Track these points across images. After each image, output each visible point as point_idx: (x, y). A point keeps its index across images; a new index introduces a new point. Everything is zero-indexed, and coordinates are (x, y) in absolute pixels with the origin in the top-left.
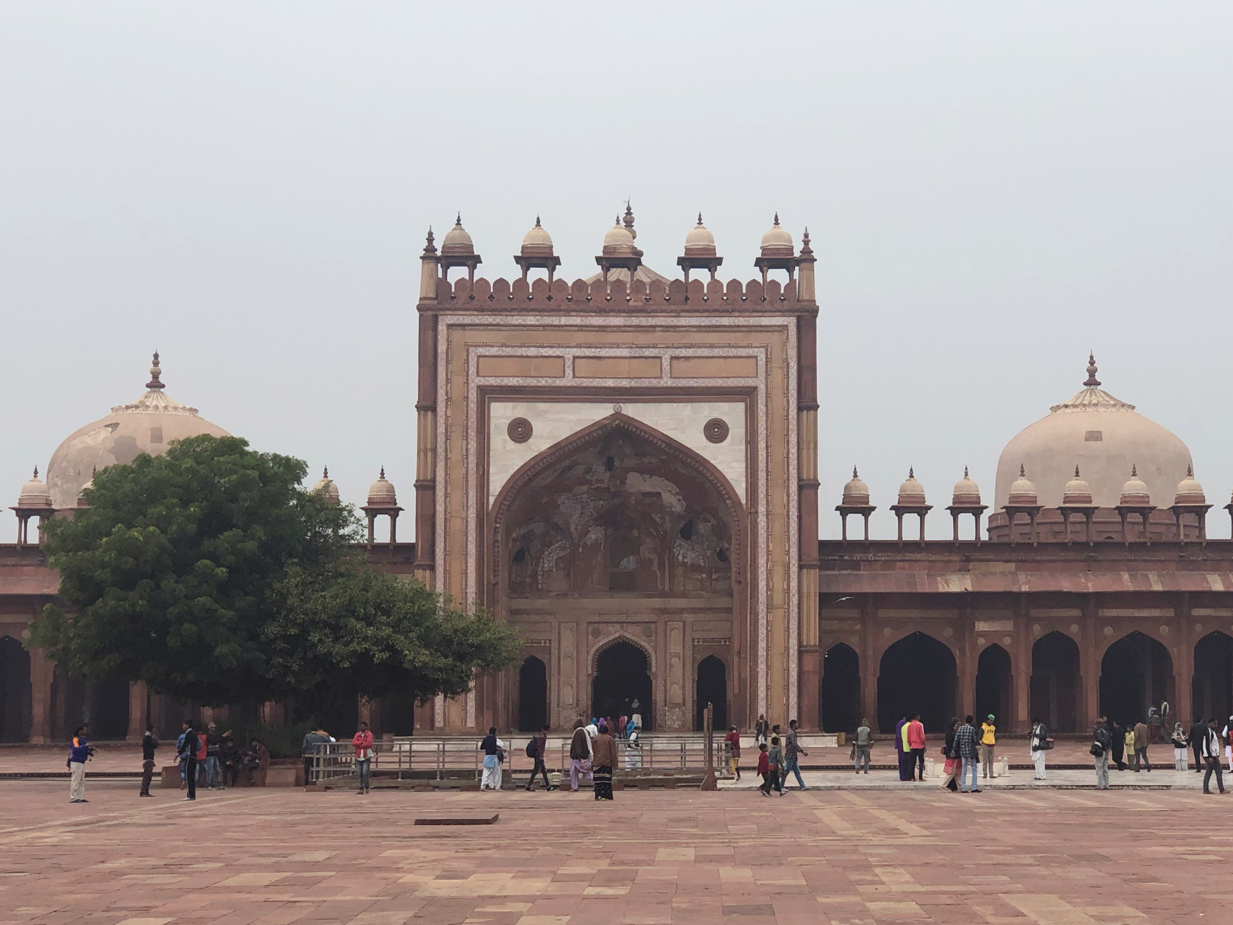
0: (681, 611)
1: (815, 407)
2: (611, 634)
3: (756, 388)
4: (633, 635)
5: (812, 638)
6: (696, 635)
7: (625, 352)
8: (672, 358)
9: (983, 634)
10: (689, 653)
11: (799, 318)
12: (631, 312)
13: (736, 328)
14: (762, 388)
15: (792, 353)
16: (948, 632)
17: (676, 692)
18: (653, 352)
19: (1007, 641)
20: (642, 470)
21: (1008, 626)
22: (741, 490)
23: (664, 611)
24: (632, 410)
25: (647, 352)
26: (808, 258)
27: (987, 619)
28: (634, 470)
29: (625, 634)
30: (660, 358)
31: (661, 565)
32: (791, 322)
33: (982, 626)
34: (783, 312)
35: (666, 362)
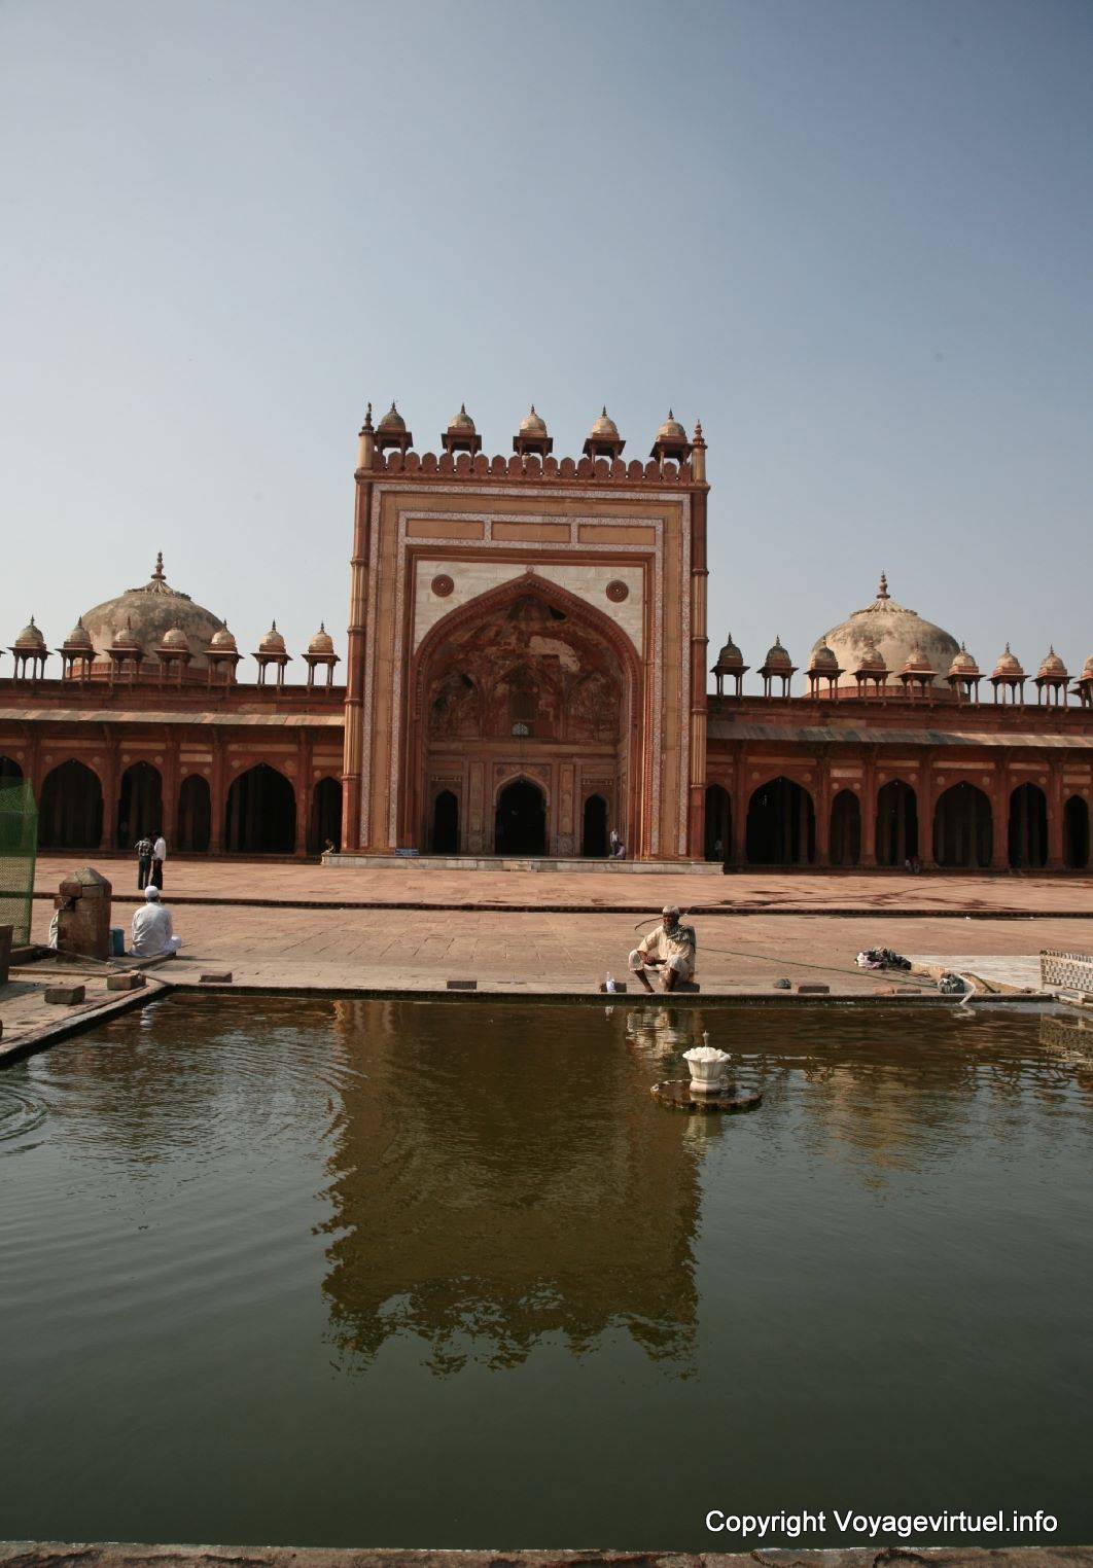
0: (572, 756)
1: (706, 573)
2: (513, 774)
3: (653, 554)
4: (532, 775)
5: (699, 777)
6: (587, 776)
7: (538, 519)
8: (581, 526)
9: (837, 780)
10: (578, 791)
11: (692, 495)
12: (543, 484)
13: (638, 502)
14: (659, 555)
15: (686, 525)
16: (808, 777)
17: (567, 824)
18: (564, 520)
19: (857, 786)
20: (546, 634)
21: (858, 773)
22: (638, 644)
23: (558, 755)
24: (543, 571)
25: (558, 520)
26: (701, 444)
27: (840, 767)
28: (537, 634)
29: (527, 775)
30: (570, 525)
31: (556, 717)
32: (686, 498)
33: (836, 773)
34: (679, 490)
35: (574, 529)
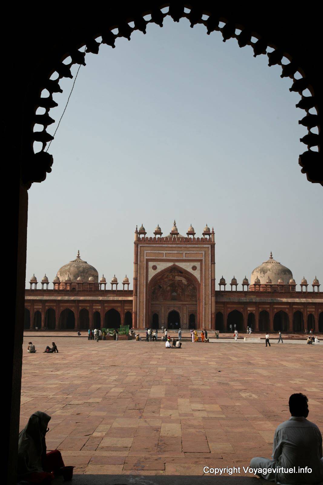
0: (185, 305)
1: (215, 263)
2: (172, 309)
3: (202, 260)
4: (176, 309)
5: (213, 310)
6: (189, 309)
7: (176, 252)
8: (185, 253)
9: (249, 310)
10: (188, 313)
11: (211, 245)
12: (177, 244)
13: (199, 247)
14: (204, 260)
15: (210, 252)
16: (242, 310)
17: (185, 321)
18: (182, 252)
19: (254, 312)
20: (178, 276)
21: (254, 309)
22: (199, 280)
23: (183, 304)
24: (177, 264)
25: (180, 252)
26: (213, 233)
27: (250, 307)
28: (177, 276)
29: (174, 309)
30: (183, 253)
31: (182, 295)
32: (210, 246)
33: (249, 309)
34: (208, 244)
35: (184, 254)
